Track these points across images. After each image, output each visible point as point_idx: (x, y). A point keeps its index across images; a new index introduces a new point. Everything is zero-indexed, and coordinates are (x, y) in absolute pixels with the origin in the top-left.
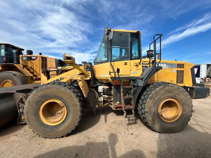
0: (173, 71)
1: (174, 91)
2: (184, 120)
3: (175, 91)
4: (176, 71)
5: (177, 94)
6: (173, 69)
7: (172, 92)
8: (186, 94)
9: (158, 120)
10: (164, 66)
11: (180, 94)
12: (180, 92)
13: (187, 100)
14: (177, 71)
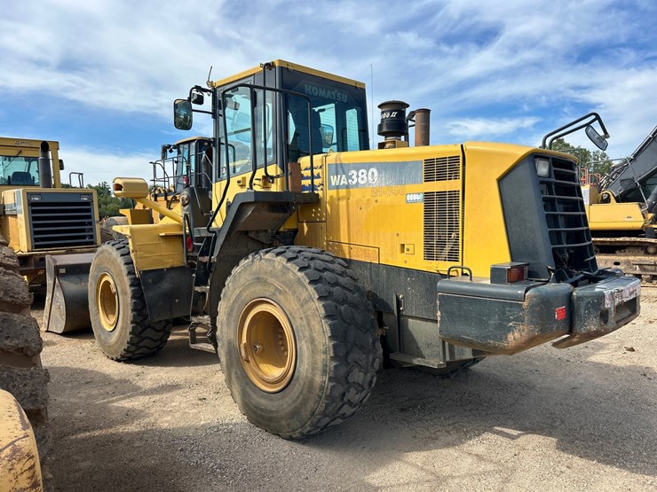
0: (410, 197)
1: (271, 280)
2: (298, 397)
3: (272, 277)
4: (420, 197)
5: (280, 292)
6: (409, 187)
7: (265, 283)
8: (305, 295)
9: (239, 373)
10: (370, 178)
11: (287, 290)
12: (287, 286)
13: (307, 317)
14: (428, 197)
